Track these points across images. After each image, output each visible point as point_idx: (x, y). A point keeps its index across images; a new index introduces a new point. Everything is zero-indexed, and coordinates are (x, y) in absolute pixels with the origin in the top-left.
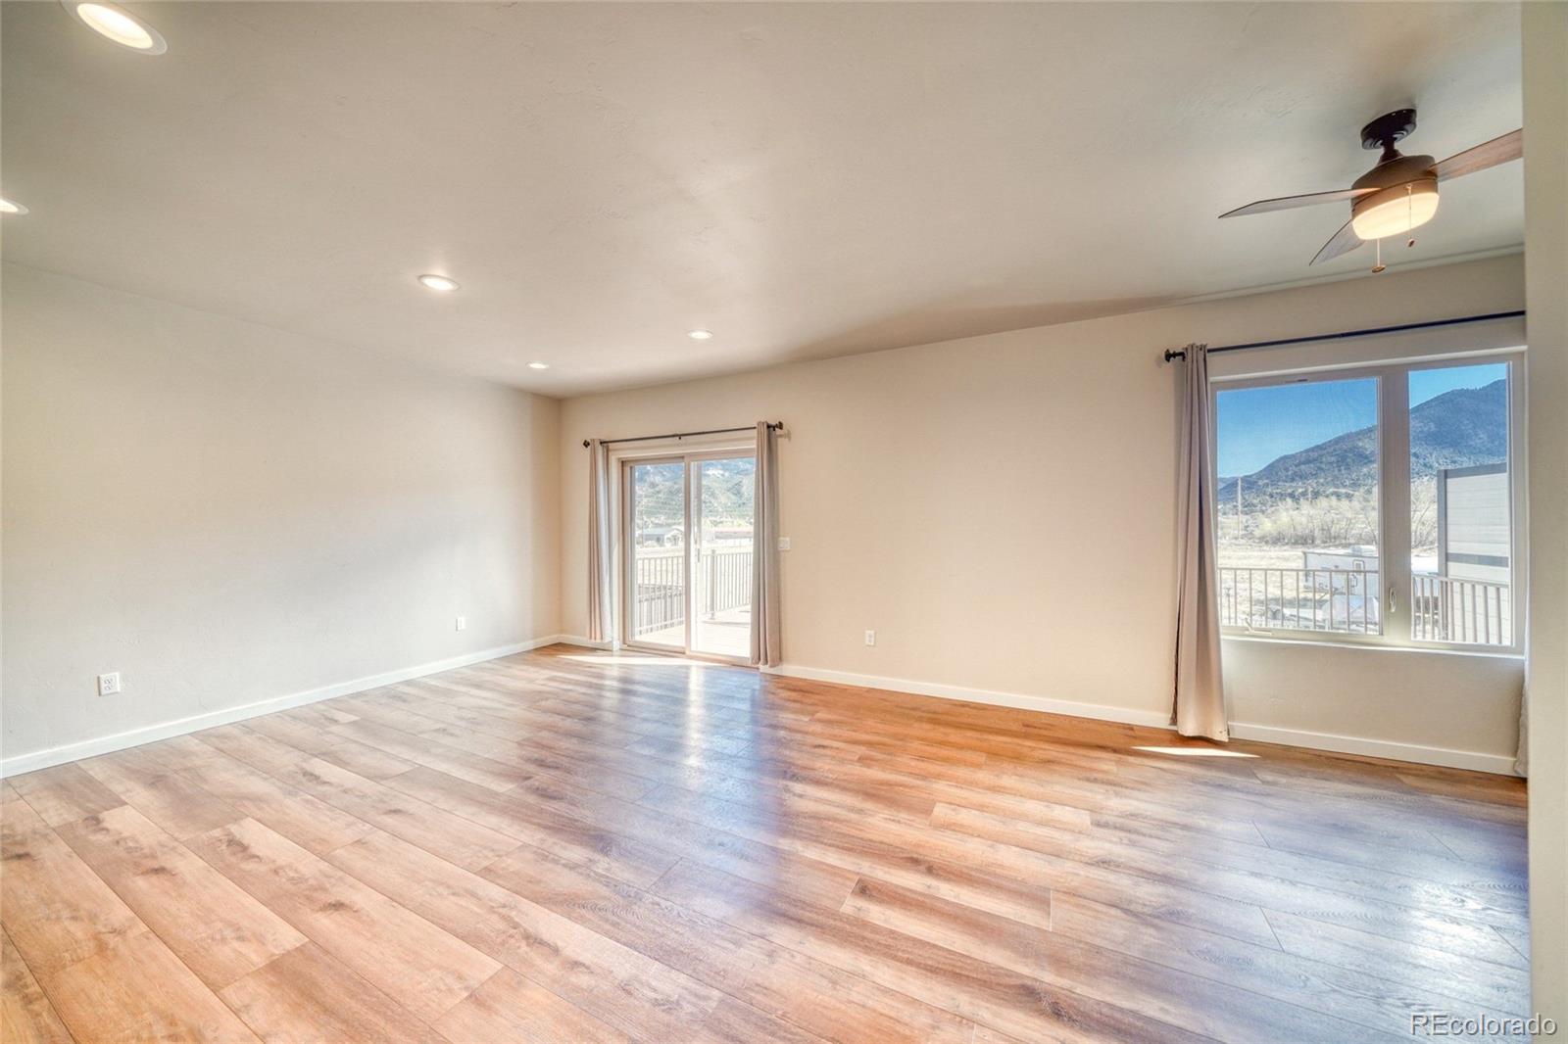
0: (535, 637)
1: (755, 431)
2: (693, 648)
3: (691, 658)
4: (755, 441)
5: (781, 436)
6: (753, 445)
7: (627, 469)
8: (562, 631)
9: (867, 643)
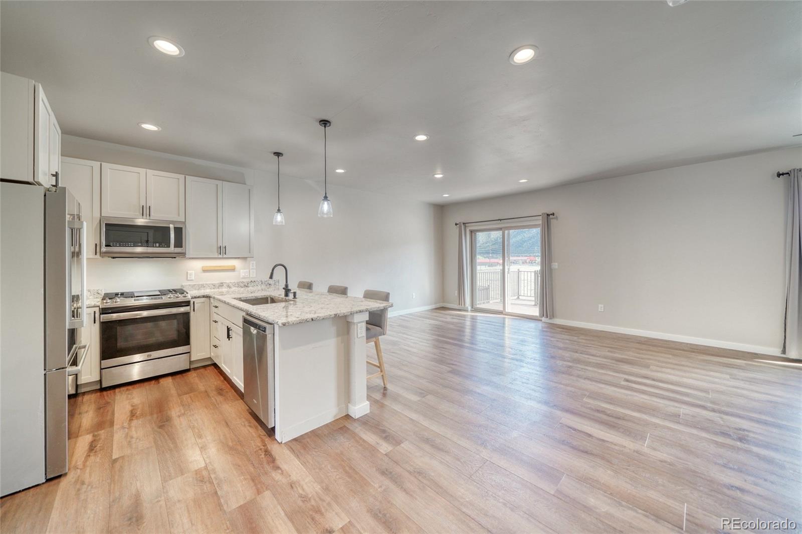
0: (435, 303)
1: (541, 217)
2: (507, 311)
3: (505, 315)
4: (541, 221)
5: (553, 218)
6: (540, 222)
7: (473, 234)
8: (444, 302)
9: (600, 310)
